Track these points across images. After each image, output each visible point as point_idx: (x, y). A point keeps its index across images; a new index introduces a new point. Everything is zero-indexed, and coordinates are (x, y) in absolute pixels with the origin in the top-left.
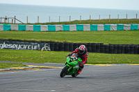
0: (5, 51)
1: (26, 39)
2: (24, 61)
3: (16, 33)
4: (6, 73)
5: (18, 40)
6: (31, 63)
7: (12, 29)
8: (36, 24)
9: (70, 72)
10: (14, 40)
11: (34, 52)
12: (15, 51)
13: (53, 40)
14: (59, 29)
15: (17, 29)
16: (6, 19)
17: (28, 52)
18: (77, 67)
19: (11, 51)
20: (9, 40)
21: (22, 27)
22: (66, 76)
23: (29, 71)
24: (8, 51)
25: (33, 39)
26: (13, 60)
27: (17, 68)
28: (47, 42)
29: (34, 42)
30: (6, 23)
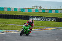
0: (36, 21)
1: (45, 16)
2: (44, 26)
3: (41, 13)
4: (36, 31)
5: (42, 17)
6: (47, 27)
7: (39, 11)
8: (50, 9)
9: (25, 33)
10: (40, 17)
11: (49, 22)
12: (40, 21)
13: (57, 17)
14: (60, 12)
15: (41, 12)
16: (36, 7)
17: (46, 22)
18: (29, 30)
19: (38, 21)
20: (38, 16)
21: (44, 11)
22: (23, 35)
23: (46, 30)
24: (37, 21)
25: (48, 16)
26: (39, 25)
27: (41, 29)
28: (54, 18)
29: (49, 17)
30: (36, 9)
